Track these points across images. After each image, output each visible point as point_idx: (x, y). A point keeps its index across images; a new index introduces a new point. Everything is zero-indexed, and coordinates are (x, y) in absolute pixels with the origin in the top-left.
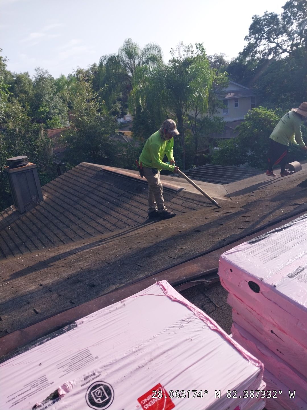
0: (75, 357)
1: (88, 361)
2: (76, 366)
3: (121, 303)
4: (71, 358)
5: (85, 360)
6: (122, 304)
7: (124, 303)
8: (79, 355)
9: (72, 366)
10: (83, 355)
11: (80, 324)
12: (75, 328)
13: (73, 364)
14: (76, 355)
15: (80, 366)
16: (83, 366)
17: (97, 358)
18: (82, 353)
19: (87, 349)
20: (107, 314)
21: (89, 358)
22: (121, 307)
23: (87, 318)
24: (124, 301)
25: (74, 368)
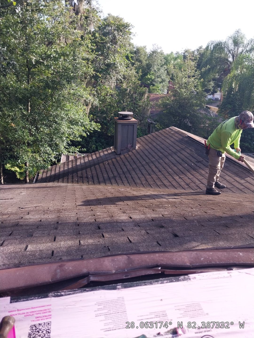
0: (189, 305)
1: (200, 314)
2: (190, 314)
3: (228, 273)
4: (186, 305)
5: (197, 312)
6: (229, 275)
7: (231, 274)
8: (192, 305)
9: (186, 312)
10: (195, 307)
11: (193, 279)
12: (189, 280)
13: (188, 311)
14: (190, 304)
15: (193, 316)
16: (196, 316)
17: (207, 314)
18: (195, 305)
19: (198, 303)
20: (216, 278)
21: (201, 311)
22: (227, 277)
23: (198, 275)
24: (231, 272)
25: (188, 315)
